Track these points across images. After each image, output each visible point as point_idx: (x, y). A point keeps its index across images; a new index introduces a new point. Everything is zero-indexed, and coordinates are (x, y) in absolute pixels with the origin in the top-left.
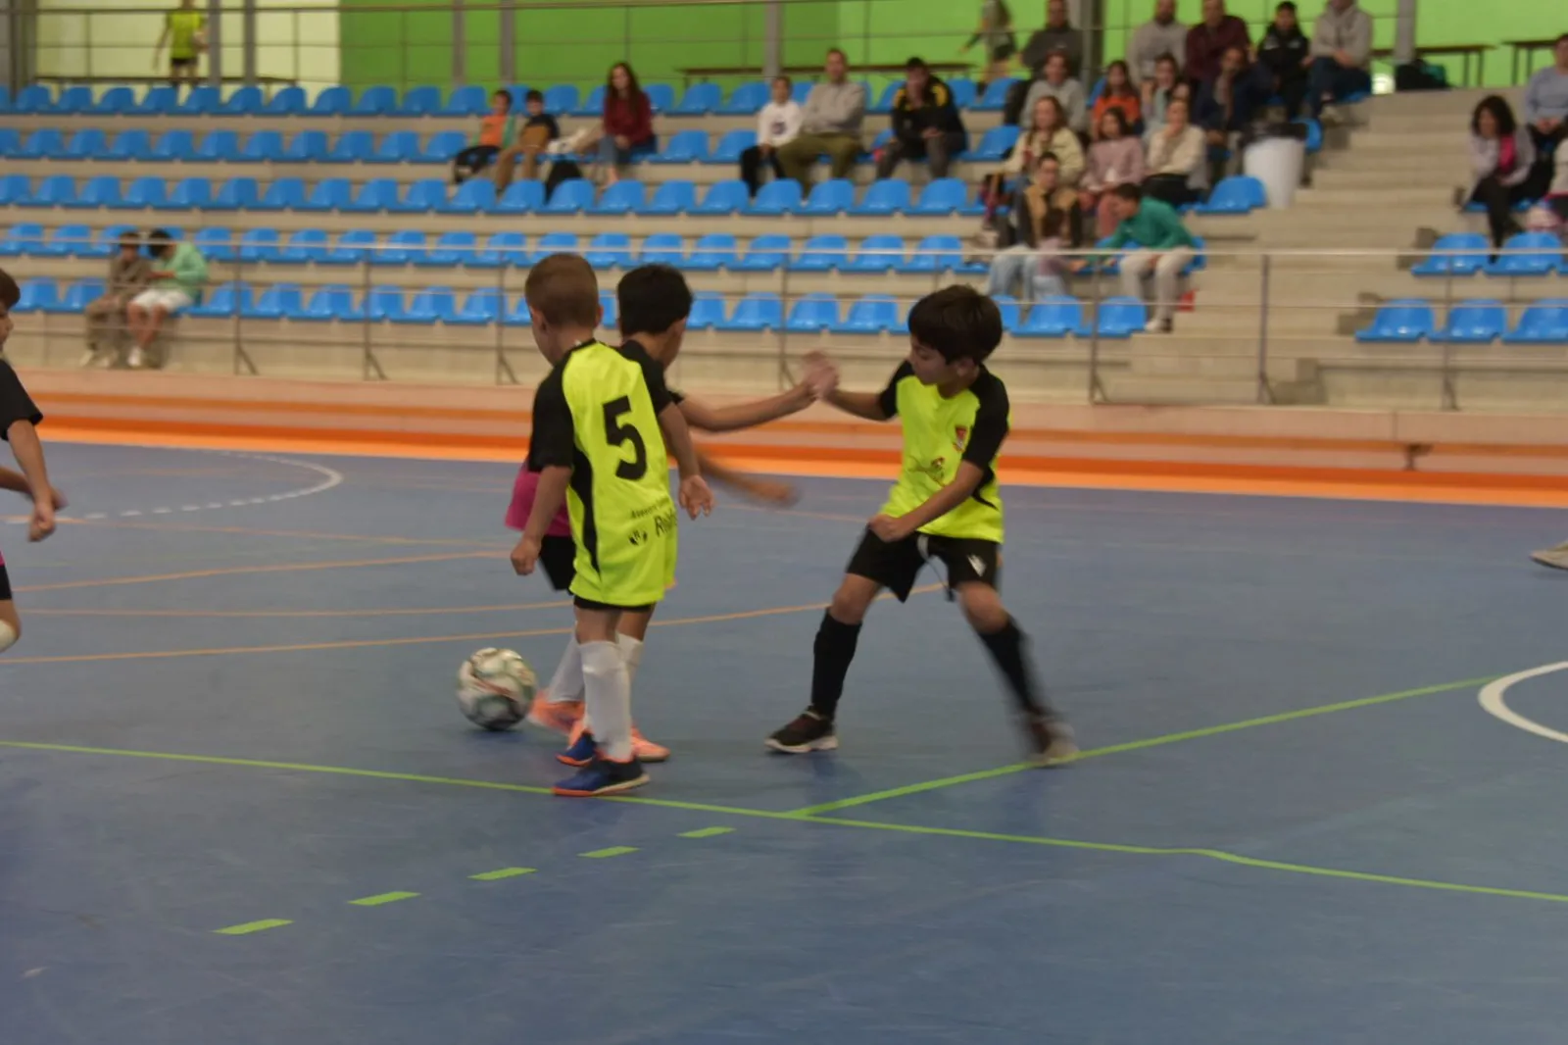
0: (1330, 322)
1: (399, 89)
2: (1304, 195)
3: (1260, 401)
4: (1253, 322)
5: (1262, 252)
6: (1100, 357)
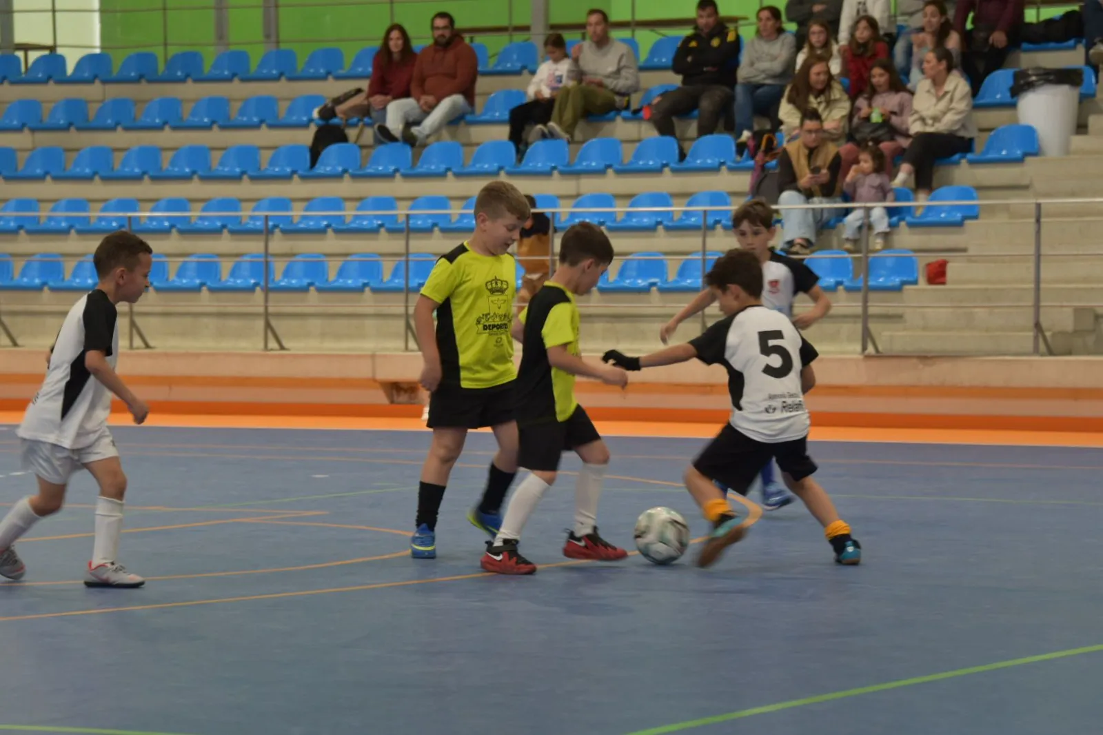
1: (159, 52)
2: (1078, 141)
3: (1036, 351)
4: (1028, 270)
5: (1034, 201)
6: (872, 310)
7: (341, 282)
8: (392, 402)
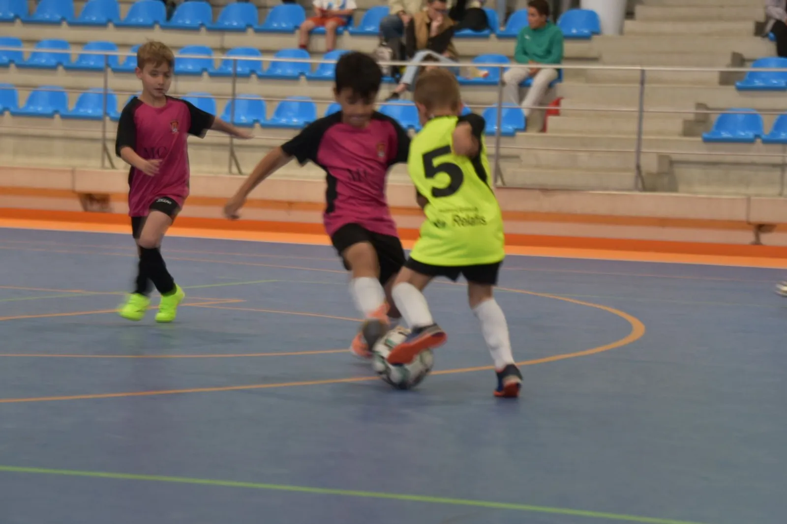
0: (677, 125)
2: (629, 24)
3: (636, 188)
5: (639, 68)
6: (503, 151)
7: (32, 109)
8: (86, 209)
